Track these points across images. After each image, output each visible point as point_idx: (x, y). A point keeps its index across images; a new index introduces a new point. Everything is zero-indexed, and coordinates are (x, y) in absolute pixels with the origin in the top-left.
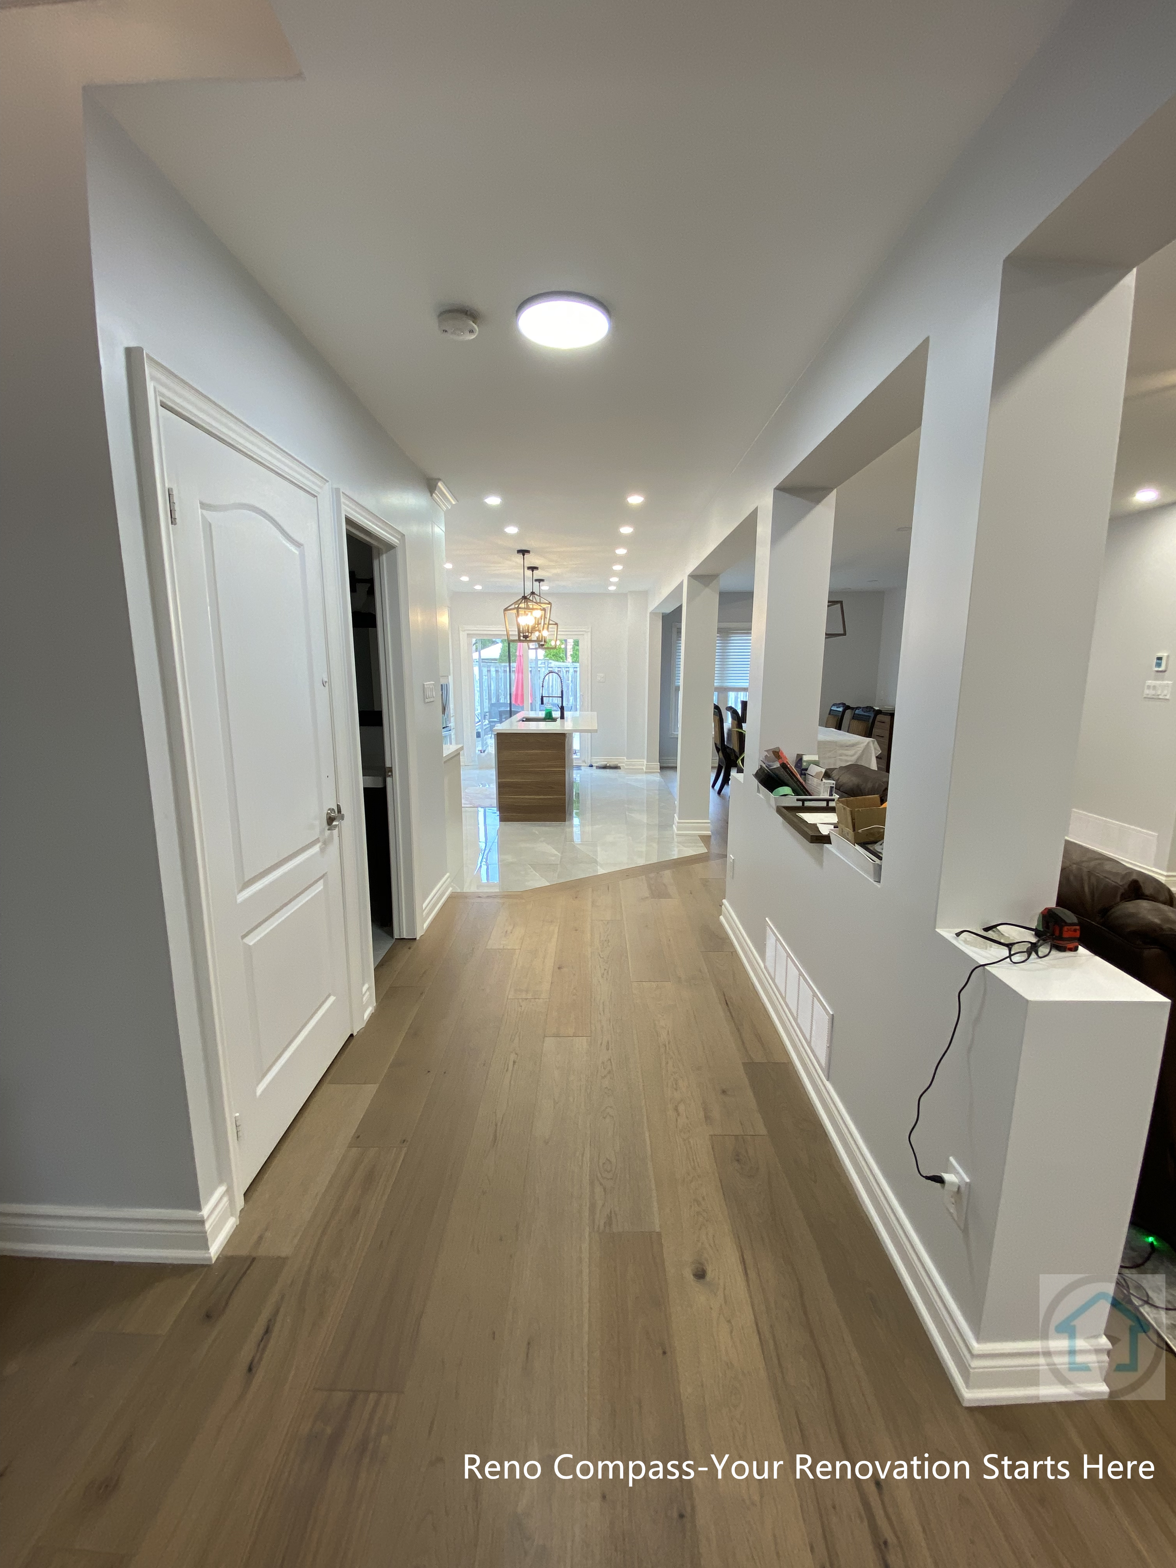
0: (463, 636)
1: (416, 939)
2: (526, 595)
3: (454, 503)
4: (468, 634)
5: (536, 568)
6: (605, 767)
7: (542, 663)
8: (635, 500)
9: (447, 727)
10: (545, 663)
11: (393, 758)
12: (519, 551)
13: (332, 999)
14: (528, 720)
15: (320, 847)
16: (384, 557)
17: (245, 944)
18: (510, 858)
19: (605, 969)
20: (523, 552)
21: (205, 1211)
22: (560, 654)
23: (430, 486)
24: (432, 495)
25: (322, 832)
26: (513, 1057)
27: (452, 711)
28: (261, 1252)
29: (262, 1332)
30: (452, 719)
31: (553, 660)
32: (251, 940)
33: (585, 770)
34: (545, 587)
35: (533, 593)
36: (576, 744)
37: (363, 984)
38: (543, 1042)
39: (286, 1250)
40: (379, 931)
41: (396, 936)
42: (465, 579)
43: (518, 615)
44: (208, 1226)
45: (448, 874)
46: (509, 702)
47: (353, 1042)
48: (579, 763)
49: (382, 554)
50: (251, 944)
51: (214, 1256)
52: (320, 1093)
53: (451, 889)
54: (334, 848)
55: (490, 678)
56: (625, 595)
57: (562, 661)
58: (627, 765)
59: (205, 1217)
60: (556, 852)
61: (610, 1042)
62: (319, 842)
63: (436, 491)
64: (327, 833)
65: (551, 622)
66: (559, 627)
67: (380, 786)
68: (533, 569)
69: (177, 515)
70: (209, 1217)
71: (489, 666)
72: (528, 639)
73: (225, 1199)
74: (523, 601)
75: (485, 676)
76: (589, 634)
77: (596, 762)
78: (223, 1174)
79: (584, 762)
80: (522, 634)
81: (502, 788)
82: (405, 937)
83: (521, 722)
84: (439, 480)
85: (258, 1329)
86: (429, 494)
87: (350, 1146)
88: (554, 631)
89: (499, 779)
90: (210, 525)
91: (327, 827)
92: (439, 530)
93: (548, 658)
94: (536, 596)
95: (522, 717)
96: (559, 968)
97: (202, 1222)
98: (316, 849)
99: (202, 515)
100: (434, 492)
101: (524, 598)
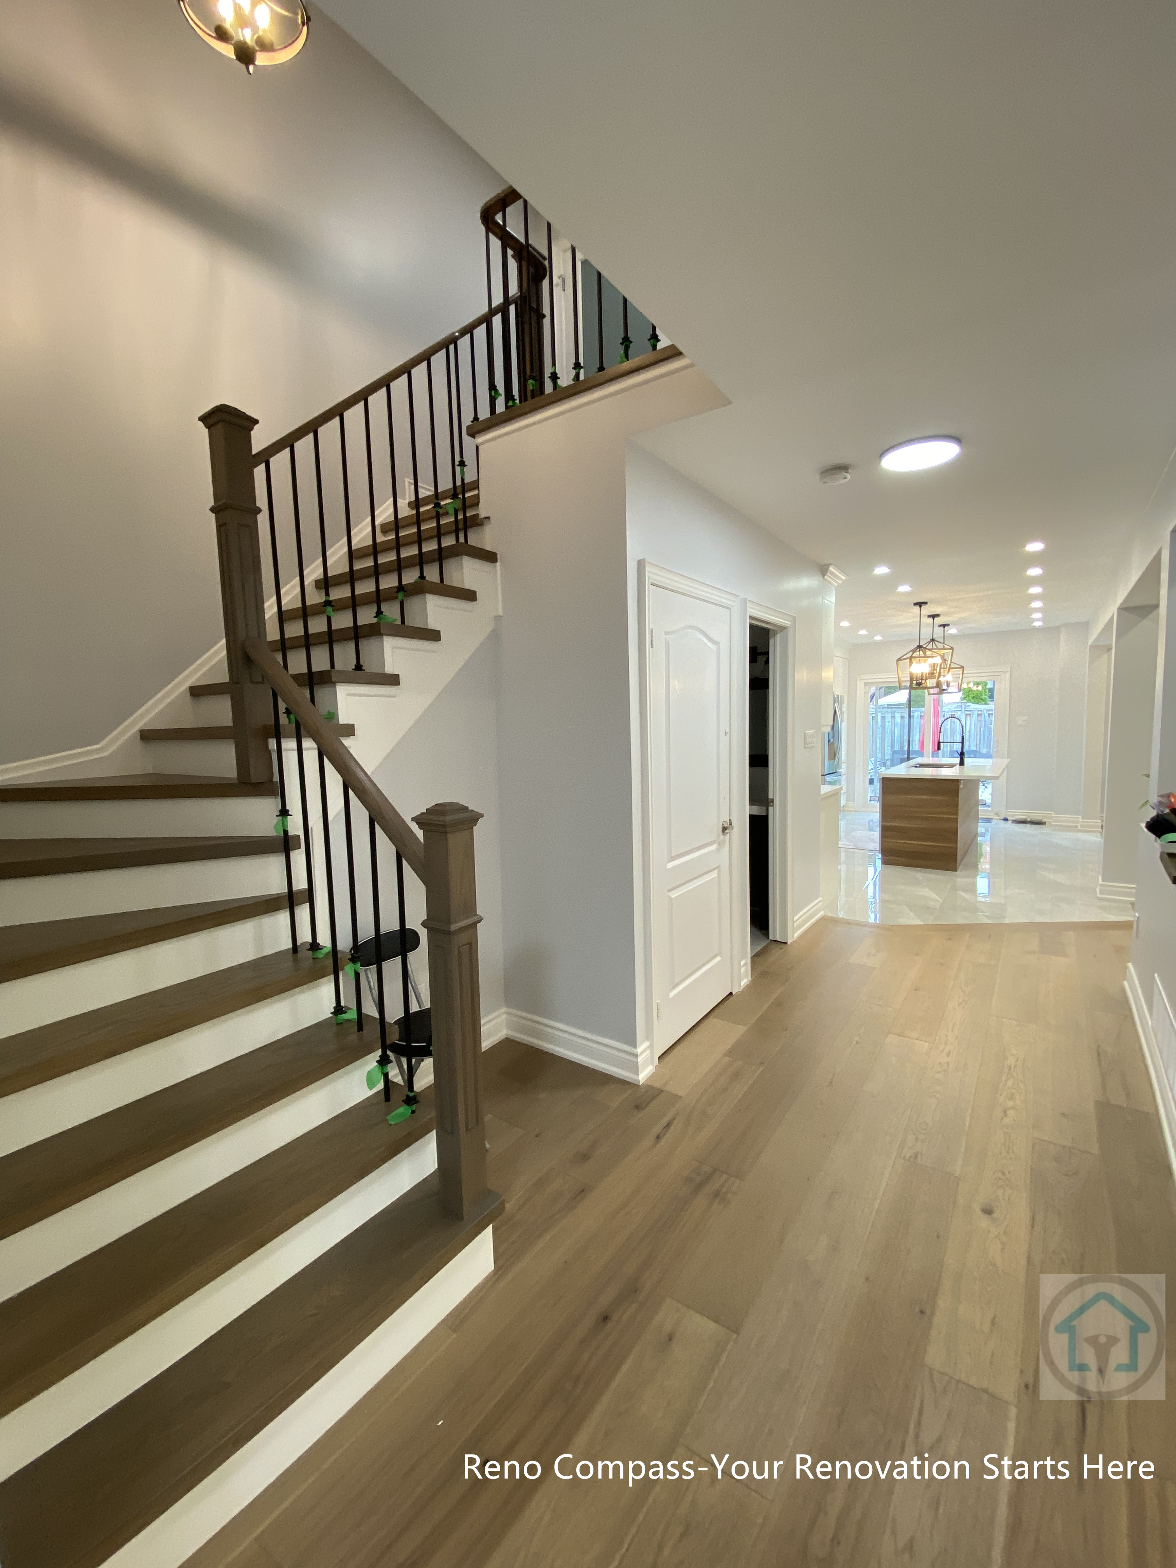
0: (860, 685)
1: (787, 943)
2: (921, 644)
3: (844, 578)
4: (865, 683)
5: (938, 616)
6: (1024, 822)
7: (957, 706)
8: (1035, 547)
9: (837, 772)
10: (961, 706)
11: (775, 791)
12: (915, 604)
13: (718, 959)
14: (922, 766)
15: (716, 847)
16: (778, 637)
17: (669, 896)
18: (886, 897)
19: (964, 1000)
20: (920, 604)
21: (639, 1050)
22: (982, 695)
23: (823, 570)
24: (824, 578)
25: (718, 836)
26: (857, 1038)
27: (843, 758)
28: (668, 1088)
29: (665, 1125)
30: (843, 766)
31: (973, 703)
32: (674, 894)
33: (998, 824)
34: (952, 631)
35: (933, 640)
36: (985, 794)
37: (742, 960)
38: (887, 1036)
39: (681, 1093)
40: (758, 933)
41: (771, 937)
42: (863, 632)
43: (911, 663)
44: (640, 1059)
45: (820, 899)
46: (906, 748)
47: (732, 998)
48: (989, 815)
49: (777, 634)
50: (673, 896)
51: (642, 1080)
52: (706, 1022)
53: (822, 912)
54: (726, 849)
55: (894, 724)
56: (1057, 629)
57: (984, 703)
58: (1055, 821)
59: (638, 1054)
60: (938, 899)
61: (951, 1052)
62: (715, 843)
63: (828, 574)
64: (722, 837)
65: (953, 666)
66: (965, 672)
67: (764, 814)
68: (933, 616)
69: (654, 643)
70: (641, 1054)
71: (894, 712)
72: (921, 686)
73: (648, 1051)
74: (918, 650)
75: (889, 722)
76: (1008, 674)
77: (1013, 816)
78: (649, 1036)
79: (997, 814)
80: (915, 682)
81: (886, 831)
82: (778, 940)
83: (914, 768)
84: (831, 564)
85: (664, 1122)
86: (821, 577)
87: (725, 1055)
88: (960, 674)
89: (882, 822)
90: (669, 643)
91: (722, 834)
92: (831, 599)
93: (966, 701)
94: (936, 642)
95: (916, 763)
96: (916, 990)
97: (636, 1056)
98: (714, 847)
99: (665, 639)
100: (825, 575)
101: (920, 647)
